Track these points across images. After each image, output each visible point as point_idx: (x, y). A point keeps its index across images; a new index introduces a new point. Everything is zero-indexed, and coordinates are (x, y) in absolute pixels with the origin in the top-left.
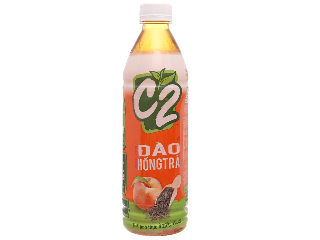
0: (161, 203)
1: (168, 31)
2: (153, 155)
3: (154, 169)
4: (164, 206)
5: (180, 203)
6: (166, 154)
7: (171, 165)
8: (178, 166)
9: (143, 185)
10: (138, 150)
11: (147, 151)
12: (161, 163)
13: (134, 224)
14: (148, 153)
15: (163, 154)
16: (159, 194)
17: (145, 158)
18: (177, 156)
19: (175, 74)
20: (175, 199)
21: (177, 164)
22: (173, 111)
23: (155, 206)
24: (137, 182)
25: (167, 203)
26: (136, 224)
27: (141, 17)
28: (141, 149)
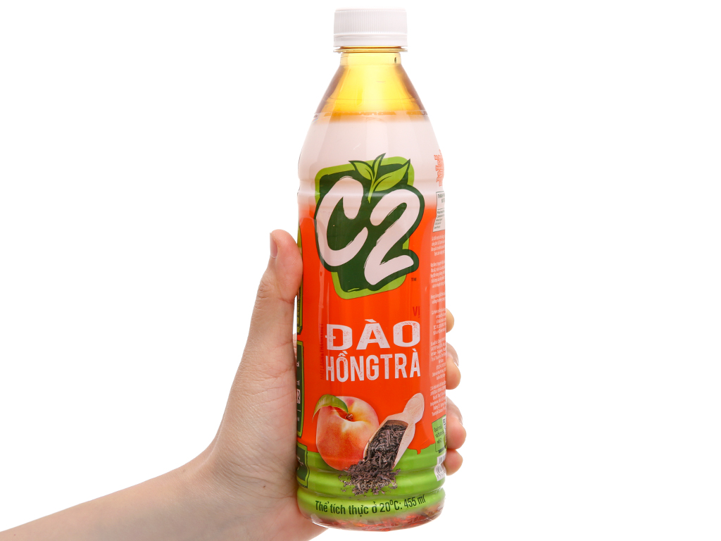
0: (376, 454)
1: (399, 68)
2: (359, 348)
3: (362, 379)
4: (382, 463)
5: (420, 456)
6: (388, 346)
7: (400, 371)
8: (415, 373)
9: (336, 413)
10: (326, 337)
11: (344, 338)
12: (377, 366)
13: (317, 502)
14: (348, 342)
15: (382, 346)
16: (373, 436)
17: (341, 354)
18: (414, 350)
19: (407, 165)
20: (410, 447)
21: (413, 369)
22: (404, 248)
23: (362, 462)
24: (324, 408)
25: (389, 455)
26: (323, 503)
27: (337, 38)
28: (332, 332)
